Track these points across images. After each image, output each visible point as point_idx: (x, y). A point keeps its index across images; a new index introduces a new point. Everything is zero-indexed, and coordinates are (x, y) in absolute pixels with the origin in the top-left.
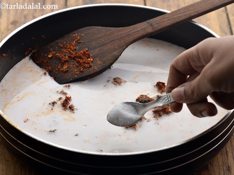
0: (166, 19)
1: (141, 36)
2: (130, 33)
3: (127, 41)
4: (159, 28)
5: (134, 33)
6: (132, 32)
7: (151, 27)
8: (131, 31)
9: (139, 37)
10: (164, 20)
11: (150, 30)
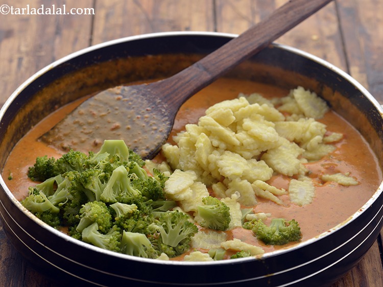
0: (225, 56)
1: (195, 88)
2: (176, 87)
3: (176, 99)
4: (220, 71)
5: (181, 86)
6: (179, 84)
7: (205, 72)
8: (176, 83)
9: (192, 90)
10: (222, 57)
11: (206, 77)
